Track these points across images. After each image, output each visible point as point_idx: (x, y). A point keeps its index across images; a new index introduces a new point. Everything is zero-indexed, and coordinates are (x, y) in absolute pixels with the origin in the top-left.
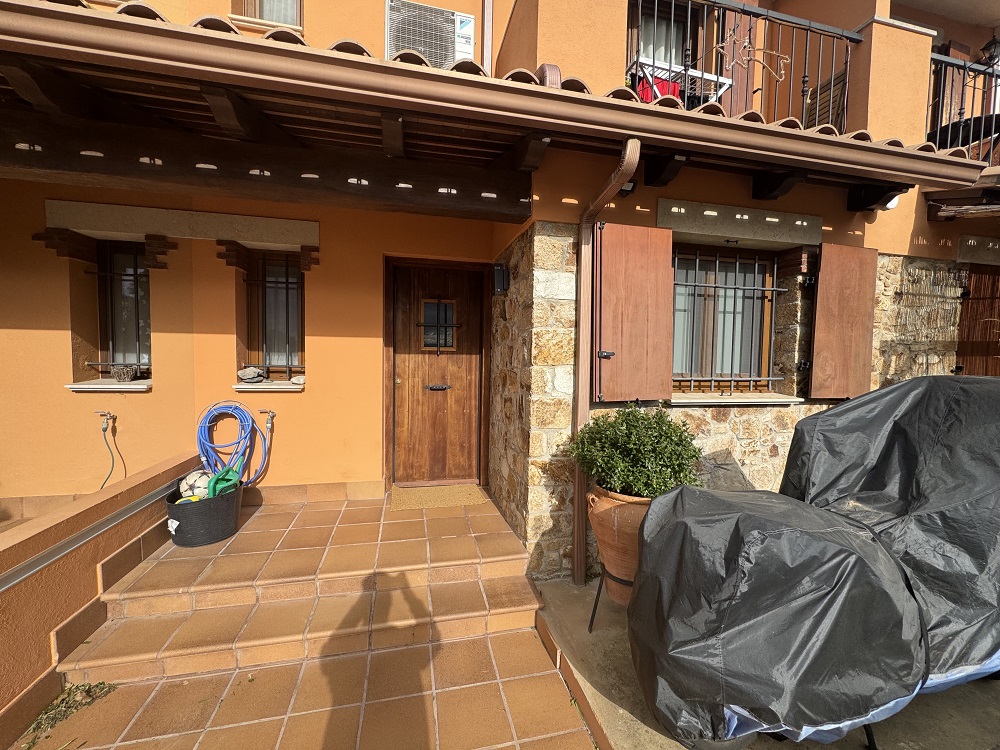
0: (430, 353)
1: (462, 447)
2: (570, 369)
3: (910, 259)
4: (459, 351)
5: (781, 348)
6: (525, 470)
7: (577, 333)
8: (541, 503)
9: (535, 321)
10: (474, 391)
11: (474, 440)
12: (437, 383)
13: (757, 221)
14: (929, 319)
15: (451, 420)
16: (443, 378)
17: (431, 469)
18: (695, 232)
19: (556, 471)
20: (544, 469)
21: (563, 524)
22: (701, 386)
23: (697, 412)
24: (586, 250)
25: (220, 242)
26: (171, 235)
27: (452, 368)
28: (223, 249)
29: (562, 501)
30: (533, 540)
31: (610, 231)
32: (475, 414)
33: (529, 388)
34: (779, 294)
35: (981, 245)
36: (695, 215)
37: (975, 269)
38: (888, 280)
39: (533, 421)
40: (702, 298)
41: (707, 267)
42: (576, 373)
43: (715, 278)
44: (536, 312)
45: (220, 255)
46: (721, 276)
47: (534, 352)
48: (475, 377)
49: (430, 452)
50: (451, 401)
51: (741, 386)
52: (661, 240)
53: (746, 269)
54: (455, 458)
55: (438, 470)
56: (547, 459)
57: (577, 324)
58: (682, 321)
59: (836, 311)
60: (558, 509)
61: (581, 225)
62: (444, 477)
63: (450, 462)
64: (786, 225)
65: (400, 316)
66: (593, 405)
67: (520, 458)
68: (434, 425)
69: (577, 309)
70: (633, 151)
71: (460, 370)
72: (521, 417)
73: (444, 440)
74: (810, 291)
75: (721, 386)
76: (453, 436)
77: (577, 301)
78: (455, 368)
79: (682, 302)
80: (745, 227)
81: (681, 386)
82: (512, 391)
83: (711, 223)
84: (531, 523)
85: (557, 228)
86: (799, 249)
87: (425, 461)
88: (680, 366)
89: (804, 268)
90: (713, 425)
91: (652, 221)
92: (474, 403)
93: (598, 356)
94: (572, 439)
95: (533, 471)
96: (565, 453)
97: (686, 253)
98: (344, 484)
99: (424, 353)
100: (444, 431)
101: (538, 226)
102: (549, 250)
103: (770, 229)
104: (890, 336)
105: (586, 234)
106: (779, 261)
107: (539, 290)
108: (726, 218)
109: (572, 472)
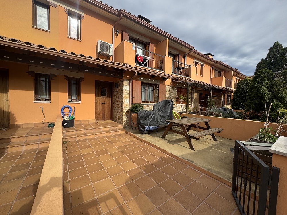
0: (102, 97)
1: (108, 114)
2: (128, 99)
3: (170, 86)
4: (107, 97)
5: (155, 97)
6: (122, 114)
7: (129, 94)
8: (125, 118)
9: (124, 93)
10: (110, 104)
11: (110, 113)
12: (104, 103)
13: (152, 80)
14: (173, 94)
15: (106, 109)
16: (105, 102)
17: (102, 118)
18: (144, 81)
19: (126, 113)
20: (125, 113)
21: (128, 121)
22: (145, 102)
23: (145, 106)
24: (130, 83)
25: (65, 76)
26: (55, 74)
27: (106, 100)
28: (66, 77)
29: (127, 118)
30: (124, 123)
31: (134, 81)
32: (110, 108)
33: (123, 102)
34: (155, 90)
35: (179, 85)
36: (144, 79)
37: (178, 88)
38: (168, 89)
39: (124, 106)
40: (146, 90)
41: (146, 86)
42: (129, 100)
43: (147, 88)
44: (124, 91)
45: (65, 78)
46: (148, 87)
47: (124, 97)
48: (110, 102)
49: (102, 115)
50: (106, 106)
51: (150, 102)
52: (140, 82)
53: (151, 86)
54: (107, 115)
55: (104, 118)
56: (125, 112)
57: (129, 93)
58: (143, 93)
59: (161, 92)
60: (127, 119)
61: (130, 80)
62: (105, 119)
63: (106, 117)
64: (155, 81)
65: (97, 90)
66: (132, 104)
67: (121, 112)
68: (103, 110)
69: (129, 91)
70: (136, 73)
71: (108, 100)
72: (121, 106)
73: (105, 113)
74: (158, 90)
75: (148, 102)
76: (106, 112)
77: (129, 90)
78: (107, 100)
79: (143, 90)
80: (150, 81)
81: (143, 102)
82: (119, 103)
83: (146, 80)
84: (123, 121)
85: (126, 80)
86: (157, 84)
87: (101, 116)
88: (143, 100)
89: (158, 87)
90: (147, 107)
91: (139, 80)
92: (110, 106)
93: (132, 98)
94: (129, 109)
95: (124, 113)
96: (128, 111)
97: (143, 84)
98: (88, 120)
99: (101, 97)
100: (105, 111)
101: (124, 80)
102: (125, 83)
103: (153, 82)
104: (168, 96)
105: (130, 81)
106: (155, 86)
107: (124, 88)
108: (148, 80)
109: (129, 113)
